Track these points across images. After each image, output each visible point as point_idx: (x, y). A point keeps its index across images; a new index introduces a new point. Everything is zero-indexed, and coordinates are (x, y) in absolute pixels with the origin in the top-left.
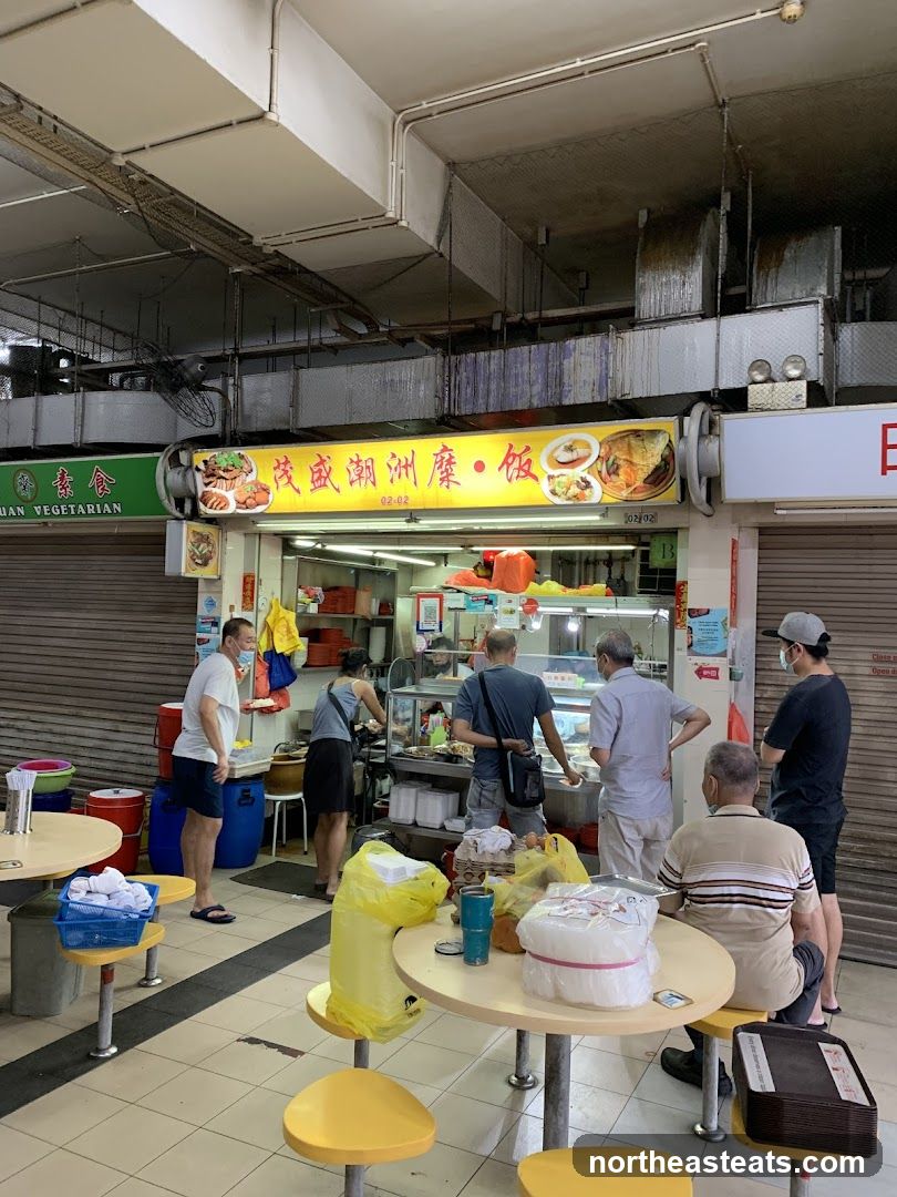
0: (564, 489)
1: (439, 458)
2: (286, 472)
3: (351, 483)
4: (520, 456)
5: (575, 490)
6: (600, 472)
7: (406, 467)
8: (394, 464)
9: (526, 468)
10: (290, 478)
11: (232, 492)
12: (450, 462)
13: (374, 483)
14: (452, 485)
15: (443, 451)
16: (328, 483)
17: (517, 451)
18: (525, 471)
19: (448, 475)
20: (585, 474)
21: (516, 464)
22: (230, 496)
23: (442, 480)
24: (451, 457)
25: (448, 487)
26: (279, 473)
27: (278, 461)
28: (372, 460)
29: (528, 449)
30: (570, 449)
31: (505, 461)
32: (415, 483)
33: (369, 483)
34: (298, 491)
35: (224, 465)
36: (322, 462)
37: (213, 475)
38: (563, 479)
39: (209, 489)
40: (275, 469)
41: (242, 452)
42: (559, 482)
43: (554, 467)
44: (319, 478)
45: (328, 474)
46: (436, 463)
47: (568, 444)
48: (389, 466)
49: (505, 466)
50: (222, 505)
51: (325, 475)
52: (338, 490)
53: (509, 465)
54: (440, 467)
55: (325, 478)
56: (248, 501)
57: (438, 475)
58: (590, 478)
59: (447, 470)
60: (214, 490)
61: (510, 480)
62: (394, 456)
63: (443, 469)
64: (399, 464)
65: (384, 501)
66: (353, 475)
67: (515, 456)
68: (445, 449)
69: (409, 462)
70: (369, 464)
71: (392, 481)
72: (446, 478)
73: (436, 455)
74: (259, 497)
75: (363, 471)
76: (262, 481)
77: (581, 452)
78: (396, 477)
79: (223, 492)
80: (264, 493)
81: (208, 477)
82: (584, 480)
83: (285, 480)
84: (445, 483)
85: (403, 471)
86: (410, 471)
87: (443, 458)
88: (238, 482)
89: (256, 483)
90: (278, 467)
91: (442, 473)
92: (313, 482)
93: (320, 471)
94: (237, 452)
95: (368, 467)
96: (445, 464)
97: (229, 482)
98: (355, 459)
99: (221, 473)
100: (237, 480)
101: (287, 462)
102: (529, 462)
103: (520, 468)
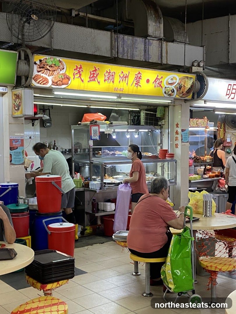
0: (168, 92)
1: (137, 76)
2: (79, 72)
3: (105, 80)
4: (159, 79)
5: (170, 92)
6: (177, 88)
7: (125, 77)
8: (122, 76)
9: (160, 84)
10: (80, 75)
11: (51, 77)
12: (140, 78)
13: (113, 82)
14: (139, 87)
15: (138, 74)
16: (96, 80)
17: (159, 78)
18: (159, 84)
19: (138, 83)
20: (174, 88)
21: (158, 82)
22: (50, 79)
23: (136, 84)
24: (141, 76)
25: (137, 87)
26: (76, 72)
27: (77, 66)
28: (115, 73)
29: (162, 77)
30: (172, 79)
31: (155, 80)
32: (127, 84)
33: (112, 82)
34: (83, 81)
35: (50, 63)
36: (96, 70)
37: (43, 68)
38: (168, 88)
39: (39, 74)
40: (75, 70)
41: (61, 60)
42: (167, 89)
43: (167, 85)
44: (93, 77)
45: (97, 75)
46: (135, 78)
47: (172, 78)
48: (120, 76)
49: (155, 82)
50: (45, 82)
51: (95, 75)
52: (99, 83)
53: (156, 82)
54: (136, 79)
55: (95, 77)
56: (58, 82)
57: (135, 82)
58: (175, 89)
59: (138, 81)
60: (42, 75)
61: (155, 87)
62: (122, 72)
63: (137, 80)
64: (123, 76)
65: (115, 89)
66: (106, 77)
67: (158, 79)
68: (139, 73)
69: (127, 76)
70: (113, 74)
71: (119, 82)
72: (137, 84)
73: (136, 75)
74: (64, 81)
75: (110, 77)
76: (67, 74)
77: (174, 81)
78: (122, 80)
79: (47, 77)
80: (67, 80)
81: (40, 68)
82: (173, 89)
83: (78, 75)
84: (137, 85)
85: (124, 79)
86: (127, 79)
87: (138, 76)
88: (55, 73)
89: (64, 75)
90: (76, 69)
91: (136, 82)
92: (90, 78)
93: (94, 74)
94: (58, 59)
95: (112, 75)
96: (138, 78)
97: (51, 72)
98: (109, 72)
99: (48, 67)
100: (55, 72)
101: (81, 68)
102: (161, 82)
103: (159, 83)
